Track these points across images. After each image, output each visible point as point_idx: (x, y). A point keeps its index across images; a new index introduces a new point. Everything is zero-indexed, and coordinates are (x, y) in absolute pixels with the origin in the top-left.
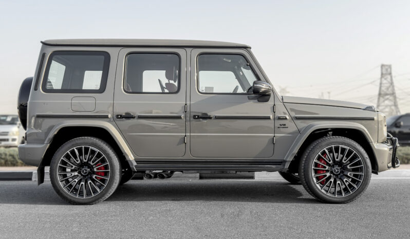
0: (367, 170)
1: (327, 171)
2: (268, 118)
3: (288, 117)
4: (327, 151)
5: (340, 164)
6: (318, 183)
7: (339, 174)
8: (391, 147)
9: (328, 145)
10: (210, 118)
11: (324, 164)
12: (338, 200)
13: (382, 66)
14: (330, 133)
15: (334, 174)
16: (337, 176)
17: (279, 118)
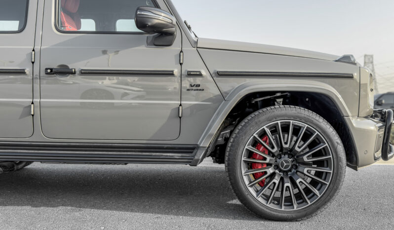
0: (338, 164)
1: (269, 165)
2: (171, 74)
3: (204, 73)
4: (268, 131)
5: (291, 152)
6: (251, 186)
7: (290, 170)
8: (381, 124)
9: (270, 121)
10: (72, 73)
11: (263, 152)
12: (285, 215)
13: (365, 56)
14: (278, 100)
15: (280, 171)
16: (286, 172)
17: (190, 74)
